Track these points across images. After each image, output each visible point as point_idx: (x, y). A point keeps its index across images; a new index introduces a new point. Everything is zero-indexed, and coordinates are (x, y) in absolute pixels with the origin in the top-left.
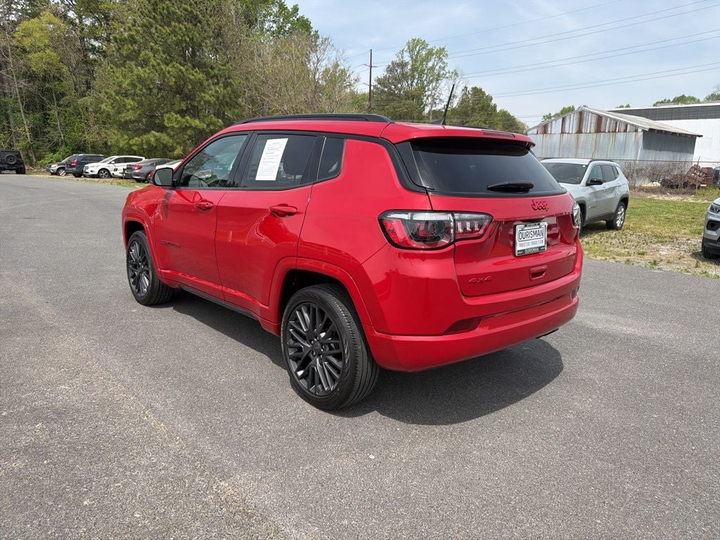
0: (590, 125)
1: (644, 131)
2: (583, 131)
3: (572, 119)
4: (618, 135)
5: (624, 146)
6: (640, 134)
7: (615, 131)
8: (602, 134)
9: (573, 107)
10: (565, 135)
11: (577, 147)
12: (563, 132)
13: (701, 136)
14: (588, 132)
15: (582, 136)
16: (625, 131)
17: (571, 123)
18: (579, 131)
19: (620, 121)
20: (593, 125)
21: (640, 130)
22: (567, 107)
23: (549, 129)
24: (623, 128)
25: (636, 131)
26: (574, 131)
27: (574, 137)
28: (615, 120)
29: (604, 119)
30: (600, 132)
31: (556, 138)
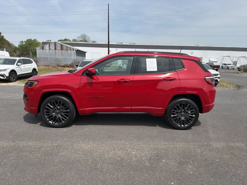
0: (59, 47)
1: (76, 50)
2: (57, 49)
3: (52, 45)
4: (68, 51)
5: (71, 55)
6: (75, 51)
7: (67, 50)
8: (63, 50)
9: (31, 39)
10: (51, 50)
11: (55, 55)
12: (50, 49)
13: (87, 52)
14: (59, 49)
15: (57, 51)
16: (70, 50)
17: (52, 46)
18: (55, 49)
19: (68, 47)
20: (60, 47)
21: (75, 50)
22: (29, 39)
23: (44, 48)
24: (69, 49)
25: (74, 50)
26: (54, 49)
27: (54, 51)
28: (66, 46)
29: (63, 46)
30: (62, 50)
31: (48, 51)
